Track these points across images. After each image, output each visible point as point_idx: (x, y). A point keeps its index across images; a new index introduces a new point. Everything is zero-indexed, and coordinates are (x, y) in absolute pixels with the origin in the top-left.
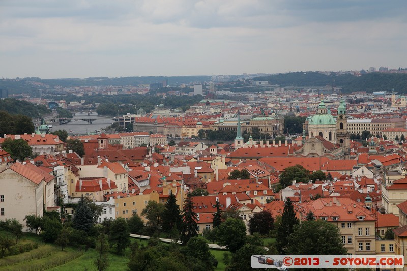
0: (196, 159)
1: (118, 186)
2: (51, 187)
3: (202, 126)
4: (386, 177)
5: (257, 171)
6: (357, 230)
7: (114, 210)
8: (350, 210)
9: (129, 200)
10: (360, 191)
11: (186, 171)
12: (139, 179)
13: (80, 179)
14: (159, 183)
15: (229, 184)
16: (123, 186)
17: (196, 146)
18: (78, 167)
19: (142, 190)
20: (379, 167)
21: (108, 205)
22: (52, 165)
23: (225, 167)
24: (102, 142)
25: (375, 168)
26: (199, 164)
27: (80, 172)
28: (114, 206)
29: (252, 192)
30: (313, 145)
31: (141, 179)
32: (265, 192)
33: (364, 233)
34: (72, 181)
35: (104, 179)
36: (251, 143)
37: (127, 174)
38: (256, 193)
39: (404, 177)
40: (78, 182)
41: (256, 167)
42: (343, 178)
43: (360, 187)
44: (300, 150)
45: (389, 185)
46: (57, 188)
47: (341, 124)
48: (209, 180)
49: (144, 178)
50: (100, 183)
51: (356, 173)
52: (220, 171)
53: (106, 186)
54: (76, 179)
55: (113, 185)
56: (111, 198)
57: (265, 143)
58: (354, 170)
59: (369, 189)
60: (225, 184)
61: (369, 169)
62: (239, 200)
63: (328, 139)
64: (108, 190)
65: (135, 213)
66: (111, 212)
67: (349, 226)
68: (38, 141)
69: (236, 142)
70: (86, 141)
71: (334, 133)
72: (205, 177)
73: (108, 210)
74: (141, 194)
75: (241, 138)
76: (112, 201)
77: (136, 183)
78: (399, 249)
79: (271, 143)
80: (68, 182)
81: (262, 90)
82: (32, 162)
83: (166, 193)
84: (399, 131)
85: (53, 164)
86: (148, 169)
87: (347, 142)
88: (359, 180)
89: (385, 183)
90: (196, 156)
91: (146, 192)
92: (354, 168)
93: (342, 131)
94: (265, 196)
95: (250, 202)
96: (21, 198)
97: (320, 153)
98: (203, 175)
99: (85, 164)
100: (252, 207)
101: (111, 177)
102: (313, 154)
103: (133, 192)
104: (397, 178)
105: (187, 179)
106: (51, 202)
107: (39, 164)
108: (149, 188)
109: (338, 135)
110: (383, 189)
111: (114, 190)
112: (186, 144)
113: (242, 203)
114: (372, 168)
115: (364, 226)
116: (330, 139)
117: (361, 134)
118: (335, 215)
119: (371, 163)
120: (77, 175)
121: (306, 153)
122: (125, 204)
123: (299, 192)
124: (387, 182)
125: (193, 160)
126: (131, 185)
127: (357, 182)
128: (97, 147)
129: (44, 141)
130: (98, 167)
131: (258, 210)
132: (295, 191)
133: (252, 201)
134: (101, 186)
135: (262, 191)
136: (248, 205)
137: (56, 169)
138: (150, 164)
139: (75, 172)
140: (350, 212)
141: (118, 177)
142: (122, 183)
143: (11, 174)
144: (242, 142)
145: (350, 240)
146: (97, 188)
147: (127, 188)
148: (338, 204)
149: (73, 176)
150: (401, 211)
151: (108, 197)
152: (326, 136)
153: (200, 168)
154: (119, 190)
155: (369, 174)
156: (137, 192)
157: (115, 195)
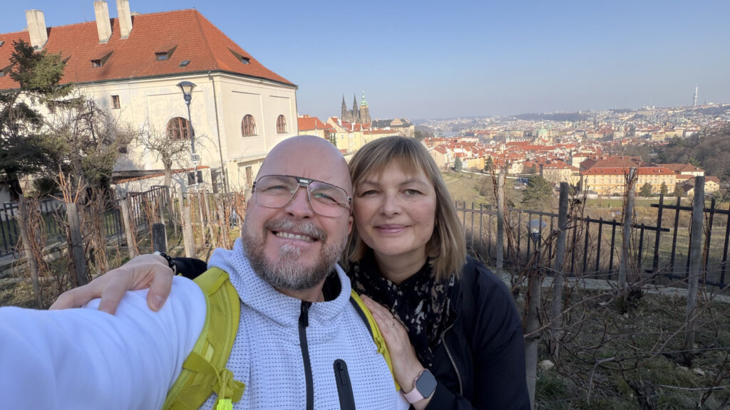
3: (491, 134)
7: (467, 164)
9: (473, 160)
11: (491, 150)
12: (475, 153)
14: (483, 154)
15: (508, 155)
20: (565, 149)
21: (465, 162)
23: (505, 149)
25: (563, 149)
26: (496, 147)
27: (455, 151)
30: (538, 141)
36: (513, 140)
37: (471, 151)
40: (454, 154)
43: (559, 156)
44: (533, 143)
47: (549, 133)
49: (477, 153)
50: (462, 154)
51: (555, 151)
52: (503, 150)
55: (467, 155)
57: (518, 140)
64: (465, 157)
65: (475, 165)
69: (507, 140)
71: (546, 136)
72: (499, 153)
73: (465, 164)
75: (509, 138)
76: (467, 161)
79: (521, 140)
80: (451, 154)
83: (486, 158)
84: (569, 135)
91: (479, 158)
92: (555, 149)
94: (522, 159)
97: (541, 144)
98: (497, 152)
99: (456, 148)
100: (519, 163)
101: (465, 152)
102: (538, 144)
103: (474, 157)
105: (492, 153)
108: (480, 156)
109: (548, 137)
111: (467, 157)
113: (515, 162)
116: (545, 138)
121: (535, 144)
122: (471, 162)
126: (473, 155)
130: (460, 149)
131: (521, 164)
134: (463, 156)
139: (453, 150)
141: (468, 152)
142: (469, 154)
144: (509, 140)
146: (461, 156)
147: (471, 156)
149: (453, 152)
150: (581, 165)
151: (465, 159)
152: (543, 137)
153: (496, 149)
154: (469, 157)
155: (561, 152)
156: (476, 158)
157: (468, 159)
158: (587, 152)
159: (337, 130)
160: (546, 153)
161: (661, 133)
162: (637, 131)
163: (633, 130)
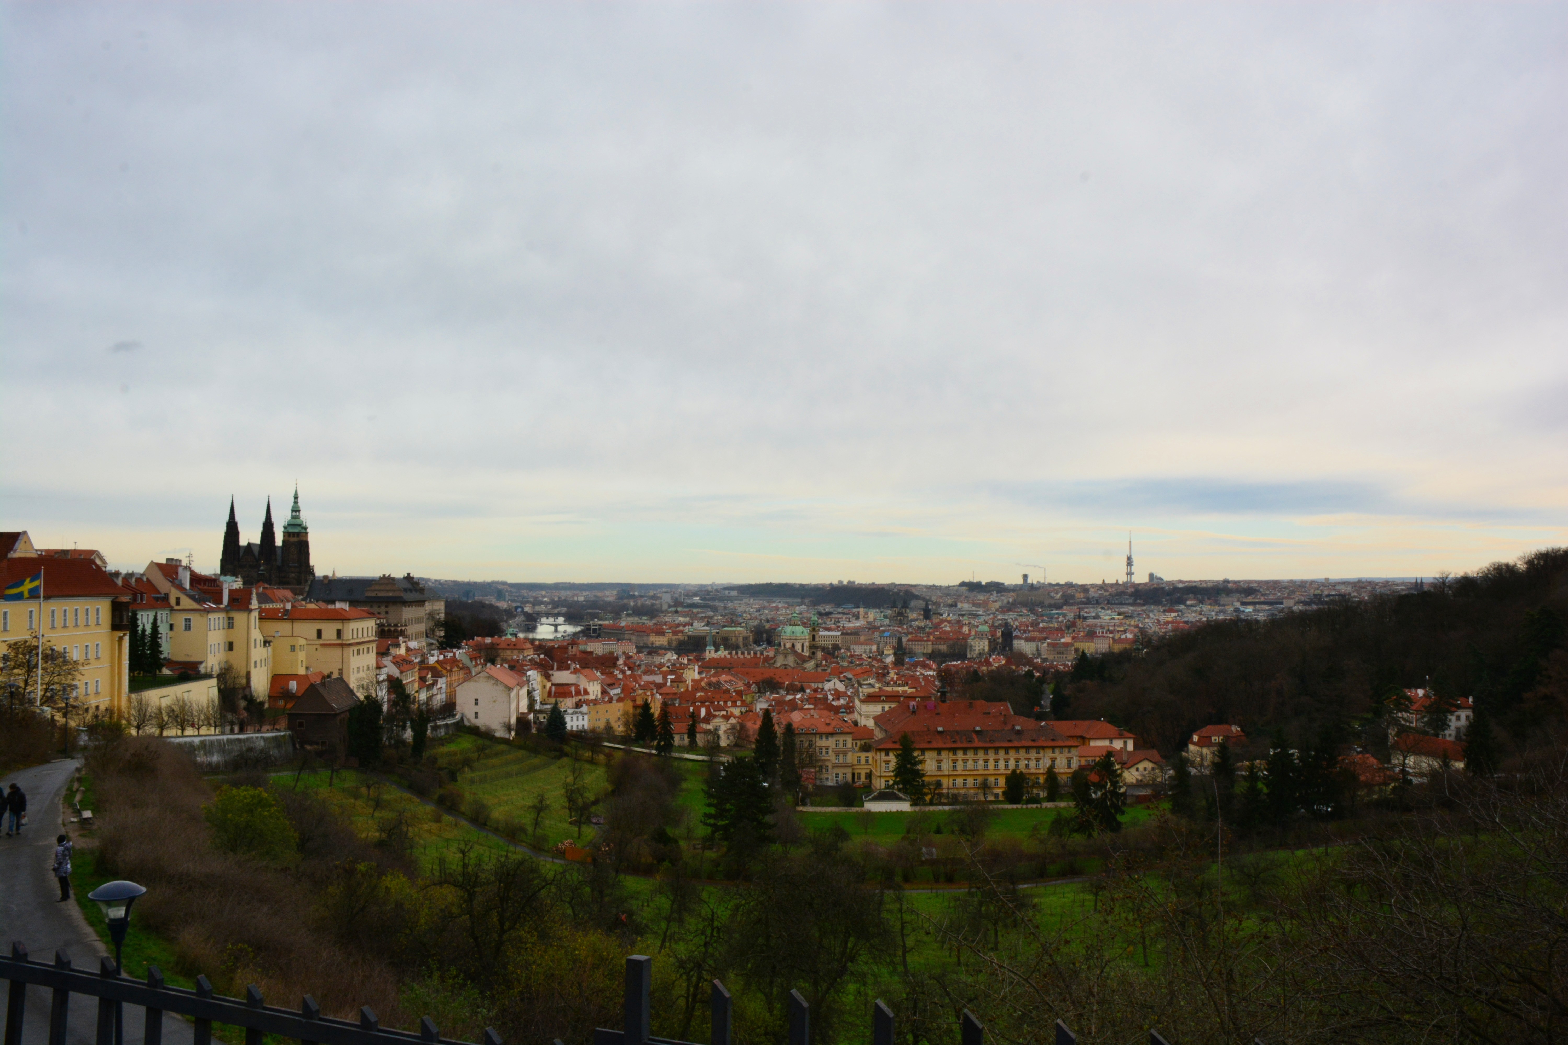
0: (668, 667)
1: (591, 693)
2: (524, 691)
3: (671, 635)
4: (860, 690)
5: (730, 681)
6: (835, 743)
7: (586, 717)
8: (828, 721)
9: (601, 707)
10: (835, 703)
11: (659, 679)
12: (611, 687)
13: (553, 685)
14: (632, 691)
15: (702, 694)
16: (595, 693)
17: (665, 654)
18: (550, 672)
19: (615, 698)
20: (850, 679)
21: (581, 713)
22: (524, 670)
23: (697, 676)
24: (572, 648)
25: (846, 681)
26: (671, 672)
27: (552, 678)
28: (586, 714)
29: (726, 702)
30: (786, 657)
31: (614, 686)
32: (739, 703)
33: (841, 745)
34: (544, 687)
35: (576, 686)
36: (722, 653)
37: (599, 682)
38: (729, 704)
39: (877, 690)
40: (550, 688)
41: (729, 678)
42: (815, 691)
43: (833, 700)
44: (772, 661)
45: (862, 698)
46: (529, 693)
47: (814, 636)
48: (682, 690)
49: (616, 686)
50: (573, 689)
51: (828, 686)
52: (693, 680)
53: (578, 693)
54: (549, 685)
55: (586, 692)
56: (584, 705)
57: (737, 653)
58: (826, 682)
59: (842, 702)
60: (698, 694)
61: (841, 681)
62: (714, 711)
63: (800, 651)
64: (580, 697)
65: (608, 722)
66: (583, 719)
67: (827, 738)
68: (508, 645)
69: (707, 652)
70: (556, 646)
71: (806, 644)
72: (678, 687)
73: (580, 717)
74: (614, 702)
75: (713, 648)
76: (585, 708)
77: (608, 690)
78: (876, 761)
79: (743, 653)
80: (540, 687)
81: (731, 599)
82: (506, 666)
83: (640, 702)
84: (866, 644)
85: (526, 668)
86: (620, 676)
87: (819, 654)
88: (833, 692)
89: (858, 696)
90: (669, 664)
91: (620, 700)
92: (827, 681)
93: (814, 643)
94: (738, 707)
95: (724, 713)
96: (495, 701)
97: (792, 664)
98: (675, 684)
99: (559, 669)
100: (727, 718)
101: (583, 683)
102: (785, 665)
103: (607, 699)
104: (871, 690)
105: (659, 686)
106: (524, 708)
107: (512, 668)
108: (622, 696)
109: (811, 647)
110: (857, 702)
111: (586, 697)
112: (655, 652)
113: (717, 713)
114: (844, 681)
115: (841, 738)
116: (803, 650)
117: (830, 647)
118: (813, 727)
119: (842, 676)
120: (549, 680)
121: (778, 665)
122: (597, 712)
123: (773, 703)
124: (861, 694)
125: (665, 669)
126: (604, 692)
127: (831, 694)
128: (567, 652)
129: (514, 645)
130: (571, 673)
131: (733, 721)
132: (769, 703)
133: (727, 711)
134: (574, 693)
135: (736, 702)
136: (723, 716)
137: (529, 673)
138: (623, 672)
139: (548, 677)
140: (828, 724)
141: (591, 683)
142: (594, 689)
143: (486, 677)
144: (713, 652)
145: (827, 753)
146: (569, 695)
147: (599, 696)
148: (816, 716)
149: (545, 681)
150: (876, 724)
151: (580, 704)
152: (798, 648)
153: (673, 677)
154: (591, 697)
155: (841, 687)
156: (611, 700)
157: (587, 702)
158: (896, 689)
159: (173, 601)
160: (802, 690)
161: (1066, 645)
162: (1017, 637)
163: (1008, 636)
